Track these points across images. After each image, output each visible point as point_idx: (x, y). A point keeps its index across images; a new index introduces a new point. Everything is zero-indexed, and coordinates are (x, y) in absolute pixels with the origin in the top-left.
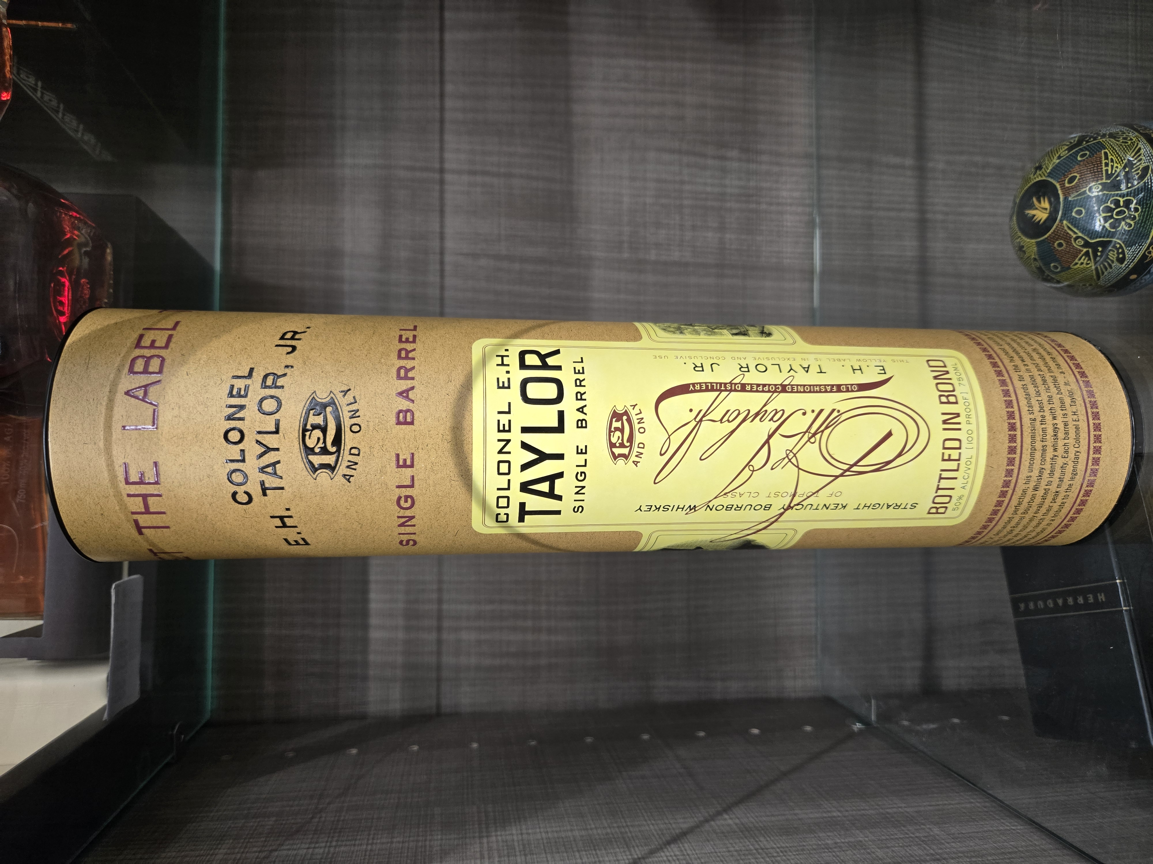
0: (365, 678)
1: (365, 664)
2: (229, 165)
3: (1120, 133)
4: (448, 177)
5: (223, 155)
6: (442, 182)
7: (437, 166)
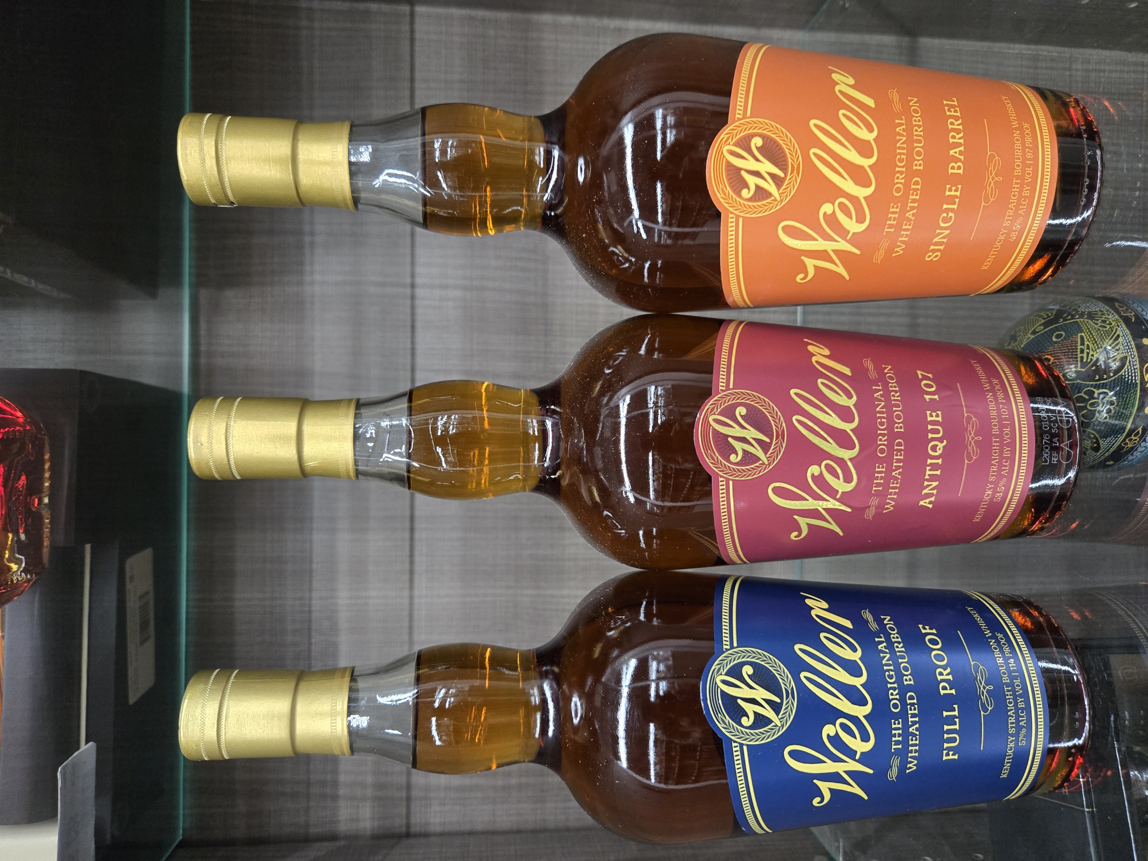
3: (1100, 313)
4: (419, 292)
6: (413, 297)
7: (408, 280)
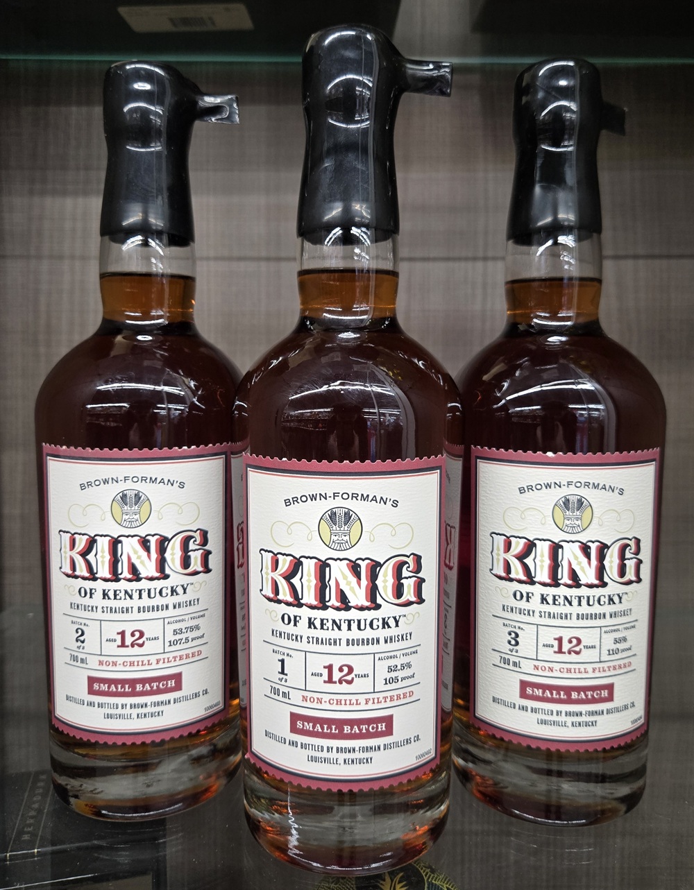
0: (31, 193)
1: (43, 193)
2: (482, 69)
4: (480, 265)
5: (492, 64)
6: (475, 259)
7: (490, 254)
